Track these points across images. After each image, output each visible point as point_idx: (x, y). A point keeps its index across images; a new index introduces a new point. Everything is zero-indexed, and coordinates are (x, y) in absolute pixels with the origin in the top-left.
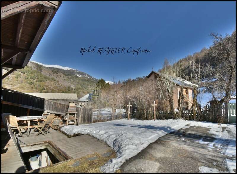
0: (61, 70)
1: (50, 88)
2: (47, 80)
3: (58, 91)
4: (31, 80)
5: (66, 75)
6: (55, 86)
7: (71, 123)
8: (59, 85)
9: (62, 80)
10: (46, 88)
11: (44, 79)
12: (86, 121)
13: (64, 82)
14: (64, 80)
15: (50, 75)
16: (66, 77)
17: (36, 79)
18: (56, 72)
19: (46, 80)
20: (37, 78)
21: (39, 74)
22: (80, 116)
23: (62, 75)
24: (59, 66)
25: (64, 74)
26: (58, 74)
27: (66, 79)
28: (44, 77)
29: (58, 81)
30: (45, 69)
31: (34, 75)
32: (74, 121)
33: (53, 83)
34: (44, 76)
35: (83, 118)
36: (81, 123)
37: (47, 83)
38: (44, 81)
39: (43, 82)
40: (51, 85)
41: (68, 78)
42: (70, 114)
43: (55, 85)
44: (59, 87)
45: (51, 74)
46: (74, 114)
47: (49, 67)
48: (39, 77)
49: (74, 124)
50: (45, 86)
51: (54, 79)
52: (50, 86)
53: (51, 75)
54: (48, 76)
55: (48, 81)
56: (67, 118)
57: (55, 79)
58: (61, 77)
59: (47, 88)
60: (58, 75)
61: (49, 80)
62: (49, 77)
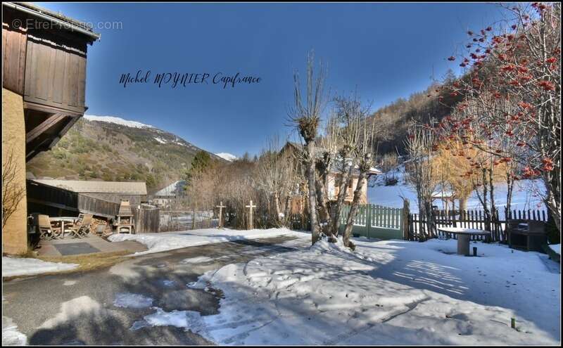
0: (122, 127)
1: (100, 166)
2: (94, 149)
3: (116, 173)
4: (59, 149)
5: (133, 140)
6: (111, 162)
7: (124, 230)
8: (118, 161)
9: (126, 149)
10: (91, 167)
11: (87, 147)
12: (149, 230)
13: (130, 154)
14: (130, 149)
15: (99, 137)
16: (134, 143)
17: (70, 147)
18: (113, 132)
19: (92, 150)
20: (72, 146)
21: (76, 136)
22: (140, 221)
23: (126, 139)
24: (118, 119)
25: (129, 137)
26: (115, 135)
27: (133, 147)
28: (86, 142)
29: (116, 153)
30: (89, 125)
31: (66, 139)
32: (128, 228)
33: (106, 155)
34: (87, 140)
35: (143, 225)
36: (141, 232)
37: (94, 156)
38: (87, 152)
39: (85, 154)
40: (103, 160)
41: (138, 145)
42: (122, 218)
43: (111, 159)
44: (119, 166)
45: (102, 136)
46: (129, 218)
47: (97, 122)
48: (77, 142)
49: (128, 233)
50: (90, 161)
51: (108, 147)
52: (99, 163)
53: (103, 139)
54: (95, 141)
55: (96, 152)
56: (118, 223)
57: (111, 146)
58: (122, 143)
59: (93, 167)
60: (116, 138)
61: (98, 149)
62: (97, 143)
